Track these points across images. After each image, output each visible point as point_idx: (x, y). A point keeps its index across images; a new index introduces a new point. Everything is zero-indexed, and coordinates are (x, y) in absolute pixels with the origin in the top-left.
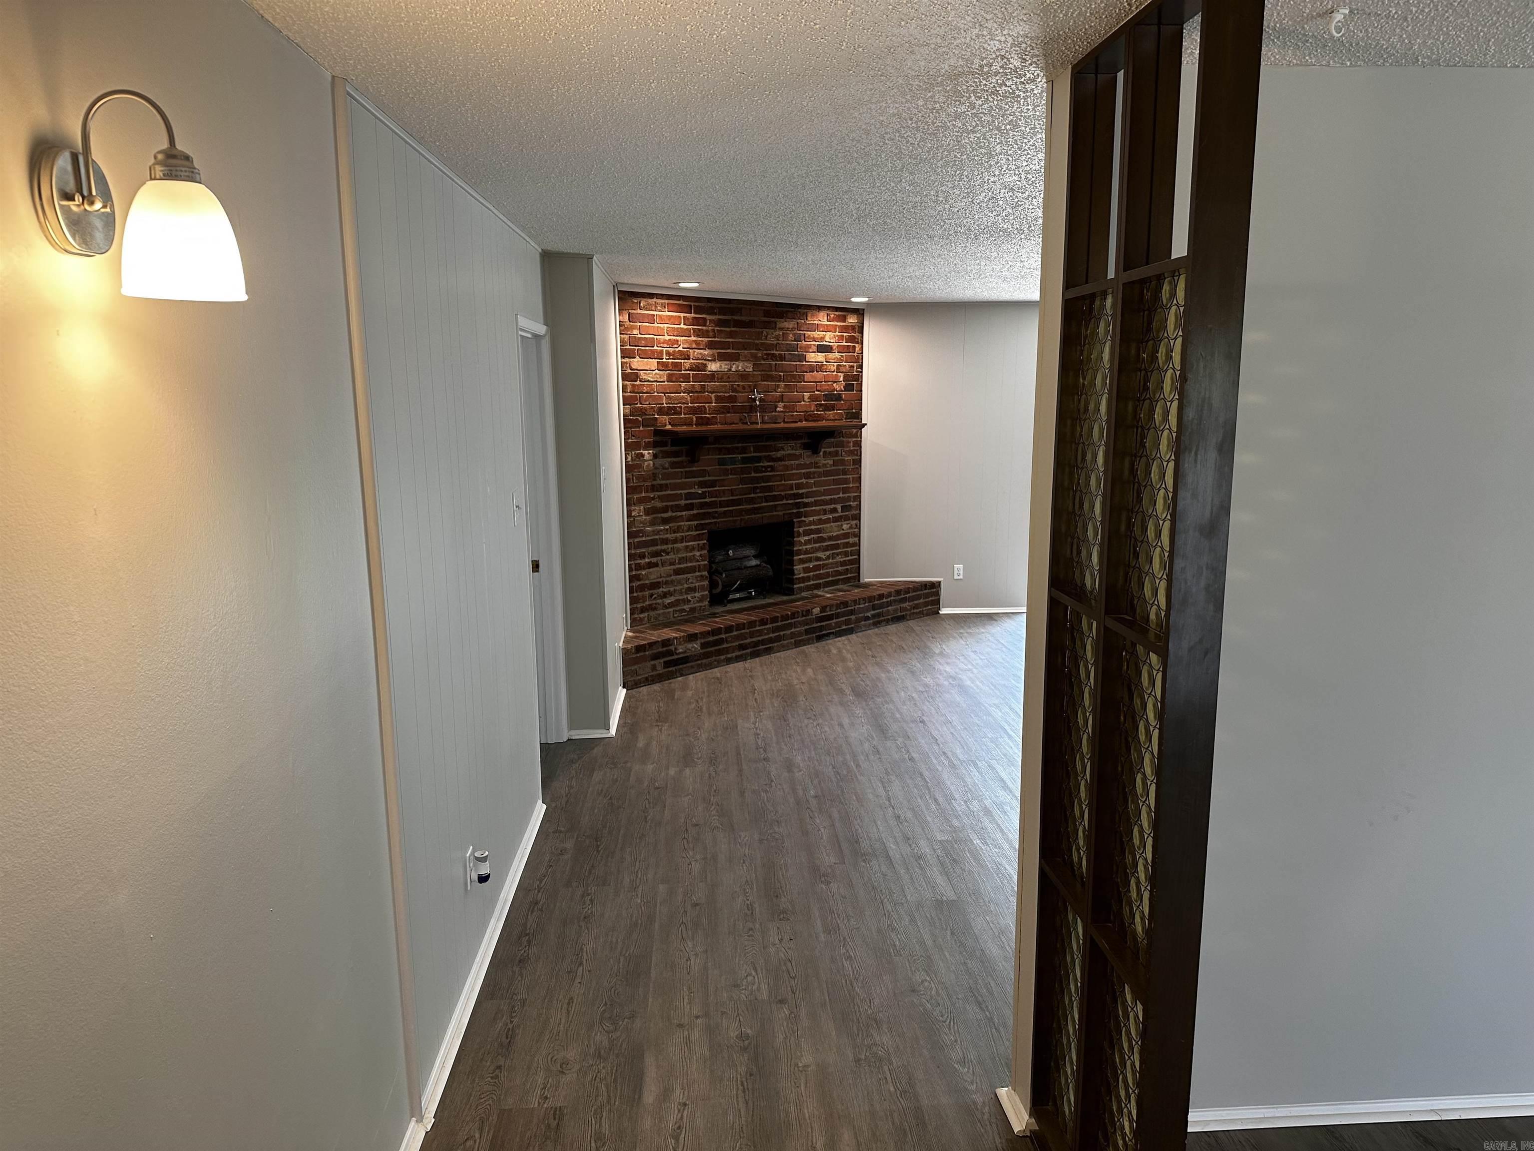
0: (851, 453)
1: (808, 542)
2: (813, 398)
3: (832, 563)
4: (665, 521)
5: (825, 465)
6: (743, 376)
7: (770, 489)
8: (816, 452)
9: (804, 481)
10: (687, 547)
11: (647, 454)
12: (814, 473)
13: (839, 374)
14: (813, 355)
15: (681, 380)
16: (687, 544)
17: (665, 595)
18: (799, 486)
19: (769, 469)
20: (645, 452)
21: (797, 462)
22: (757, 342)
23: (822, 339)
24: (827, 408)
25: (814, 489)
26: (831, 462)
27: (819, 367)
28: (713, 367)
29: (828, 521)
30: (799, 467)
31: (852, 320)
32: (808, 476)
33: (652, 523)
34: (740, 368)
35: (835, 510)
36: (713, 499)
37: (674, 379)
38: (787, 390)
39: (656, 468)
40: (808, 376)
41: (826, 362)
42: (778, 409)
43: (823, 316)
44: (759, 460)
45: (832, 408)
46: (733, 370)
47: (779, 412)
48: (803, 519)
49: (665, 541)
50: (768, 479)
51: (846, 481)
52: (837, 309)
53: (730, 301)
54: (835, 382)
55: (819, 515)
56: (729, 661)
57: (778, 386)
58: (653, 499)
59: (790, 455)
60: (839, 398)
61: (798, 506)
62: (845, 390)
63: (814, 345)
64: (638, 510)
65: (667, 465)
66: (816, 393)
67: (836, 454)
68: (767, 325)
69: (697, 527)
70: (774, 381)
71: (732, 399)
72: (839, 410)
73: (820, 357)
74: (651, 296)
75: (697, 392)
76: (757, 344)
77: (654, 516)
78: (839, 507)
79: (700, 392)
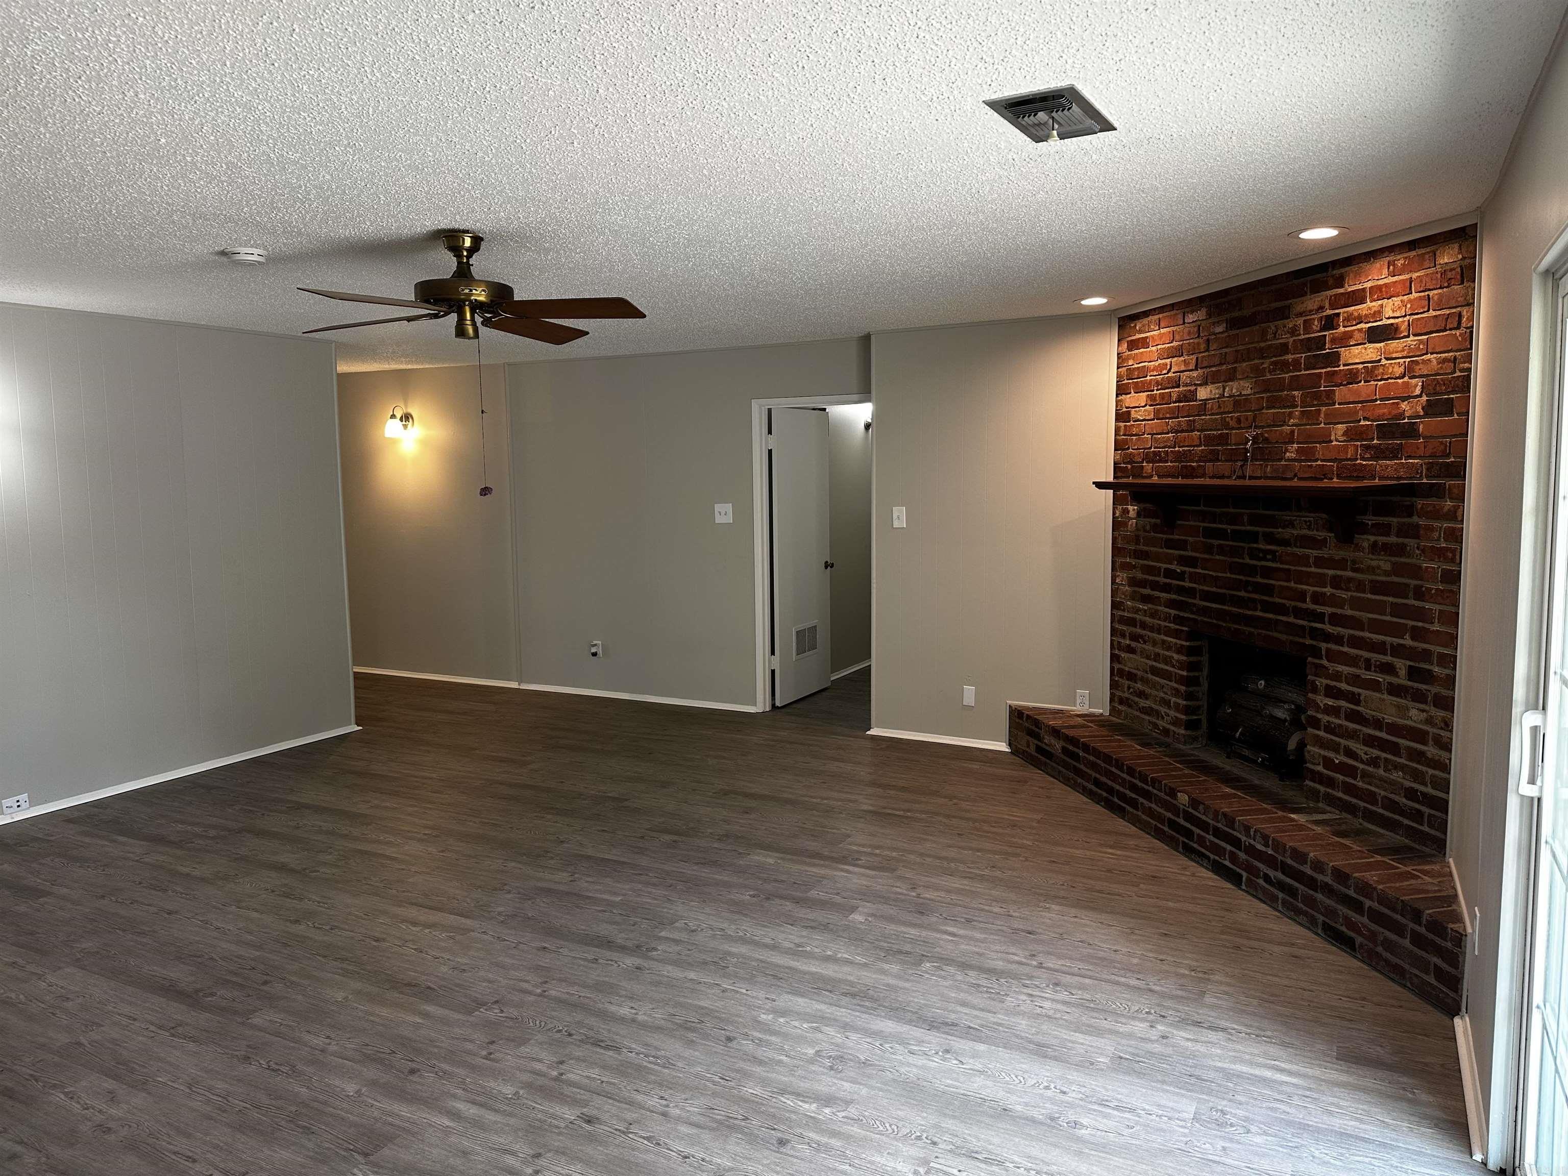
0: (1439, 553)
1: (1329, 710)
2: (1353, 434)
3: (1381, 779)
4: (1146, 599)
5: (1372, 570)
6: (1239, 403)
7: (1268, 590)
8: (1346, 537)
9: (1328, 590)
10: (1164, 642)
11: (1132, 509)
12: (1350, 580)
13: (1414, 381)
14: (1356, 350)
15: (1168, 416)
16: (1165, 638)
17: (1141, 694)
18: (1317, 598)
19: (1269, 557)
20: (1130, 508)
21: (1315, 553)
22: (1263, 345)
23: (1377, 315)
24: (1380, 453)
25: (1349, 612)
26: (1387, 566)
27: (1371, 371)
28: (1203, 393)
29: (1374, 686)
30: (1320, 562)
31: (1448, 257)
32: (1336, 583)
33: (1133, 599)
34: (1234, 391)
35: (1389, 669)
36: (1194, 585)
37: (1161, 416)
38: (1304, 421)
39: (1138, 530)
40: (1341, 393)
41: (1387, 359)
42: (1288, 454)
43: (1380, 269)
44: (1254, 537)
45: (1394, 453)
46: (1226, 395)
47: (1289, 460)
48: (1325, 662)
49: (1144, 625)
50: (1267, 572)
51: (1422, 615)
52: (1411, 245)
54: (1404, 399)
55: (1356, 665)
57: (1290, 415)
58: (1134, 567)
59: (1304, 537)
60: (1410, 431)
61: (1315, 634)
62: (1426, 415)
63: (1360, 330)
64: (1122, 577)
65: (1148, 528)
66: (1362, 423)
67: (1401, 550)
68: (1283, 313)
69: (1178, 620)
70: (1285, 407)
71: (1223, 439)
72: (1410, 457)
73: (1370, 352)
74: (1146, 314)
75: (1182, 431)
76: (1261, 349)
77: (1136, 589)
78: (1401, 665)
79: (1187, 431)
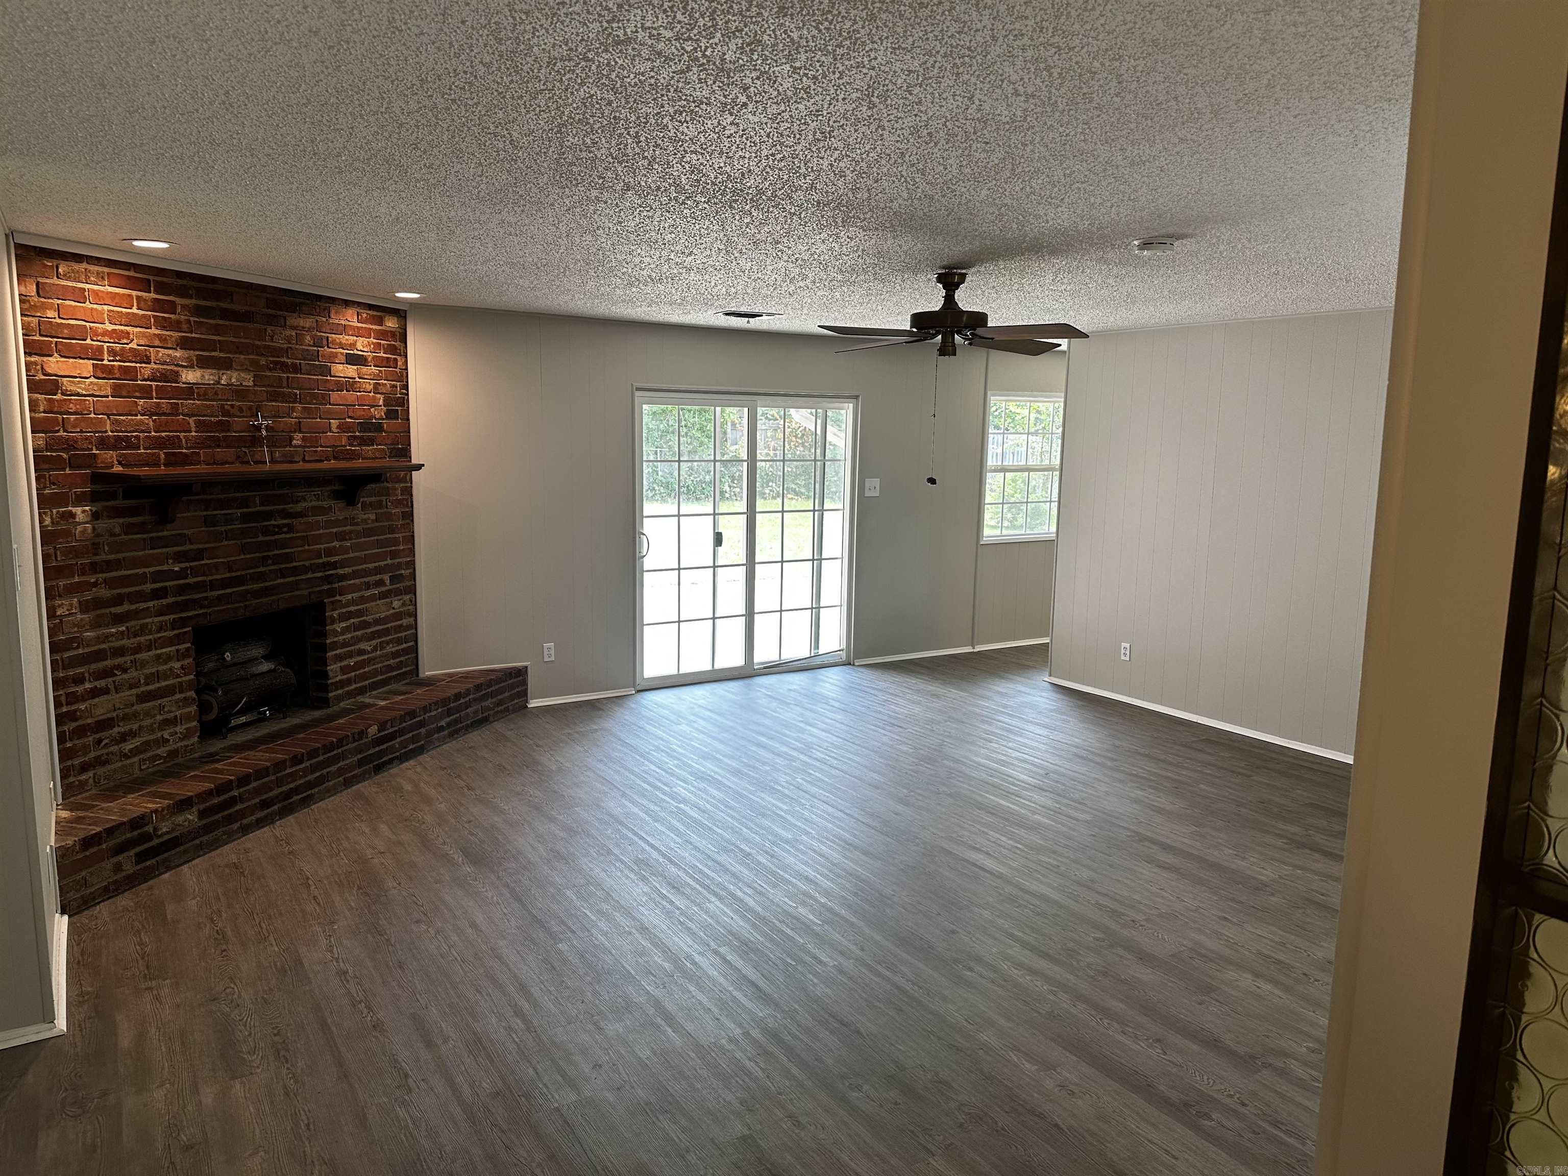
0: (399, 503)
1: (345, 630)
2: (342, 428)
3: (380, 656)
4: (118, 619)
5: (365, 521)
6: (240, 392)
7: (287, 558)
8: (351, 502)
9: (336, 544)
10: (158, 657)
11: (80, 512)
12: (351, 532)
13: (378, 396)
14: (340, 367)
15: (137, 394)
16: (159, 652)
17: (123, 738)
18: (330, 552)
19: (285, 529)
20: (78, 510)
21: (325, 518)
22: (257, 343)
23: (353, 345)
24: (364, 442)
25: (352, 555)
26: (373, 517)
27: (350, 386)
28: (191, 376)
29: (372, 598)
30: (329, 524)
31: (391, 323)
32: (341, 537)
33: (96, 624)
34: (233, 380)
35: (381, 583)
36: (200, 579)
37: (124, 393)
38: (306, 415)
39: (98, 536)
40: (335, 396)
41: (360, 378)
42: (295, 442)
43: (352, 315)
44: (269, 515)
45: (371, 442)
46: (223, 382)
47: (295, 446)
48: (338, 598)
49: (120, 652)
50: (284, 544)
51: (396, 542)
52: (371, 307)
53: (214, 280)
54: (373, 406)
55: (360, 590)
56: (246, 830)
57: (293, 409)
58: (95, 585)
59: (314, 507)
60: (379, 428)
61: (328, 579)
62: (387, 418)
63: (342, 354)
64: (67, 606)
65: (117, 530)
66: (348, 420)
67: (380, 504)
68: (272, 320)
69: (174, 625)
70: (286, 402)
71: (224, 426)
72: (380, 444)
73: (351, 371)
74: (78, 258)
75: (164, 414)
76: (258, 347)
77: (99, 612)
78: (386, 578)
79: (169, 415)
